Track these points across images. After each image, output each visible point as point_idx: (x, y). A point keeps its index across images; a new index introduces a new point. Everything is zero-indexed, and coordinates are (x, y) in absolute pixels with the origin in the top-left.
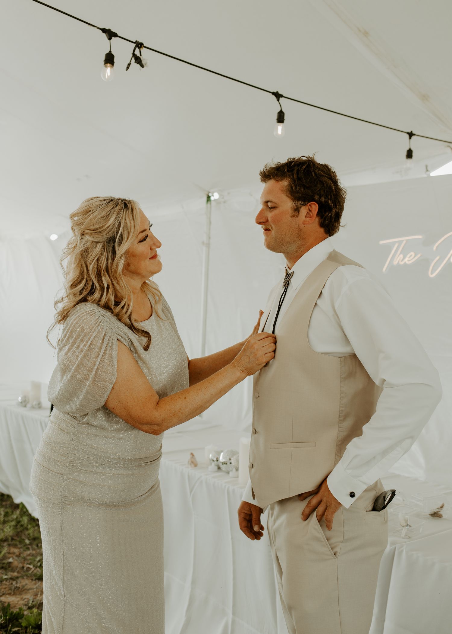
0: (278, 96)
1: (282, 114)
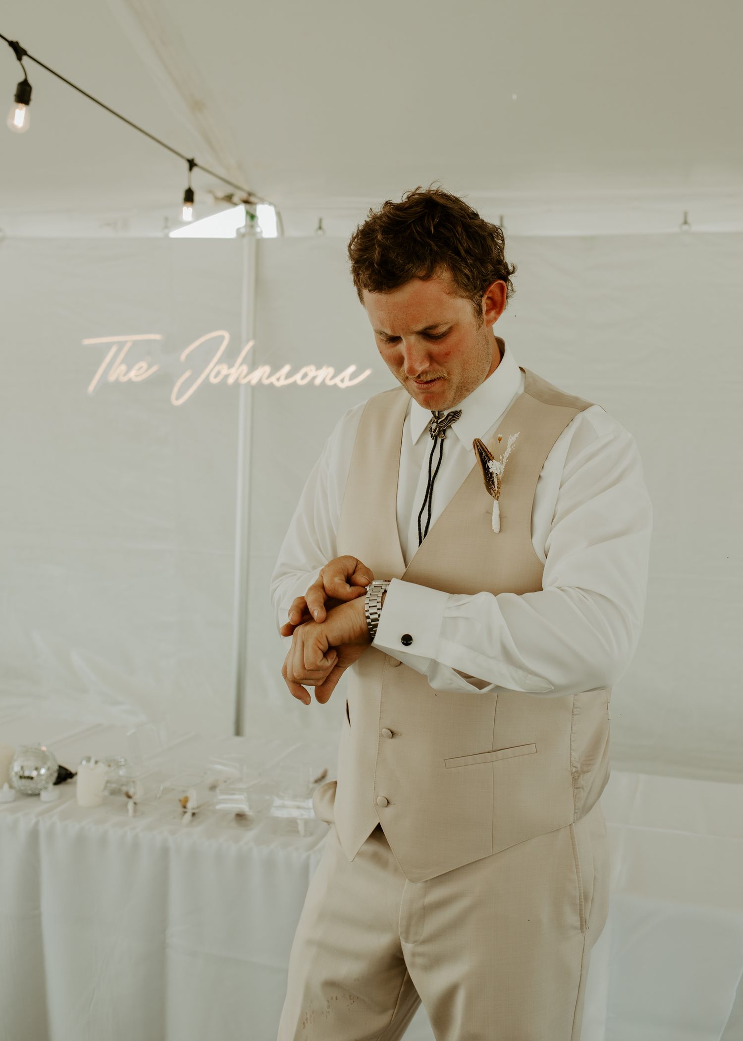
0: (19, 52)
1: (28, 89)
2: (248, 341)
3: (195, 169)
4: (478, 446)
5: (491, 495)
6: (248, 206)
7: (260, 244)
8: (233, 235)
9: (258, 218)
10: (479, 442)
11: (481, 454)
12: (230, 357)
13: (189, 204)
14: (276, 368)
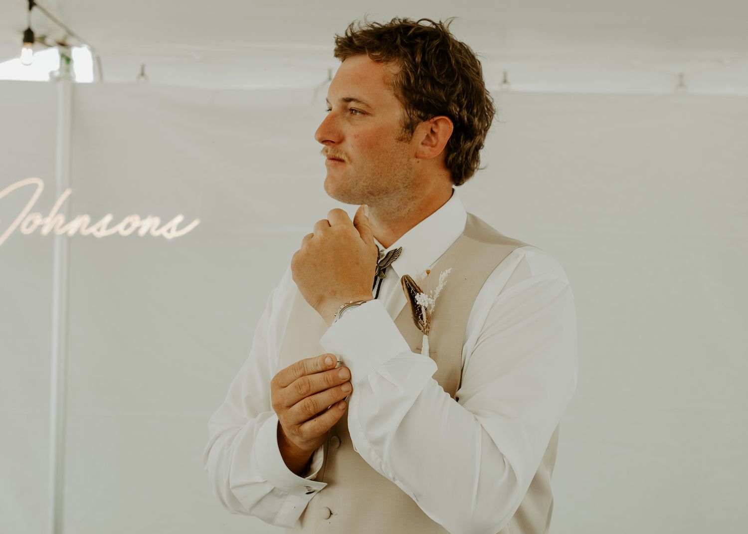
2: (63, 191)
3: (35, 9)
4: (406, 282)
5: (420, 329)
6: (63, 49)
7: (76, 88)
8: (46, 78)
9: (73, 62)
10: (407, 278)
11: (409, 289)
12: (44, 207)
13: (29, 45)
14: (95, 219)
